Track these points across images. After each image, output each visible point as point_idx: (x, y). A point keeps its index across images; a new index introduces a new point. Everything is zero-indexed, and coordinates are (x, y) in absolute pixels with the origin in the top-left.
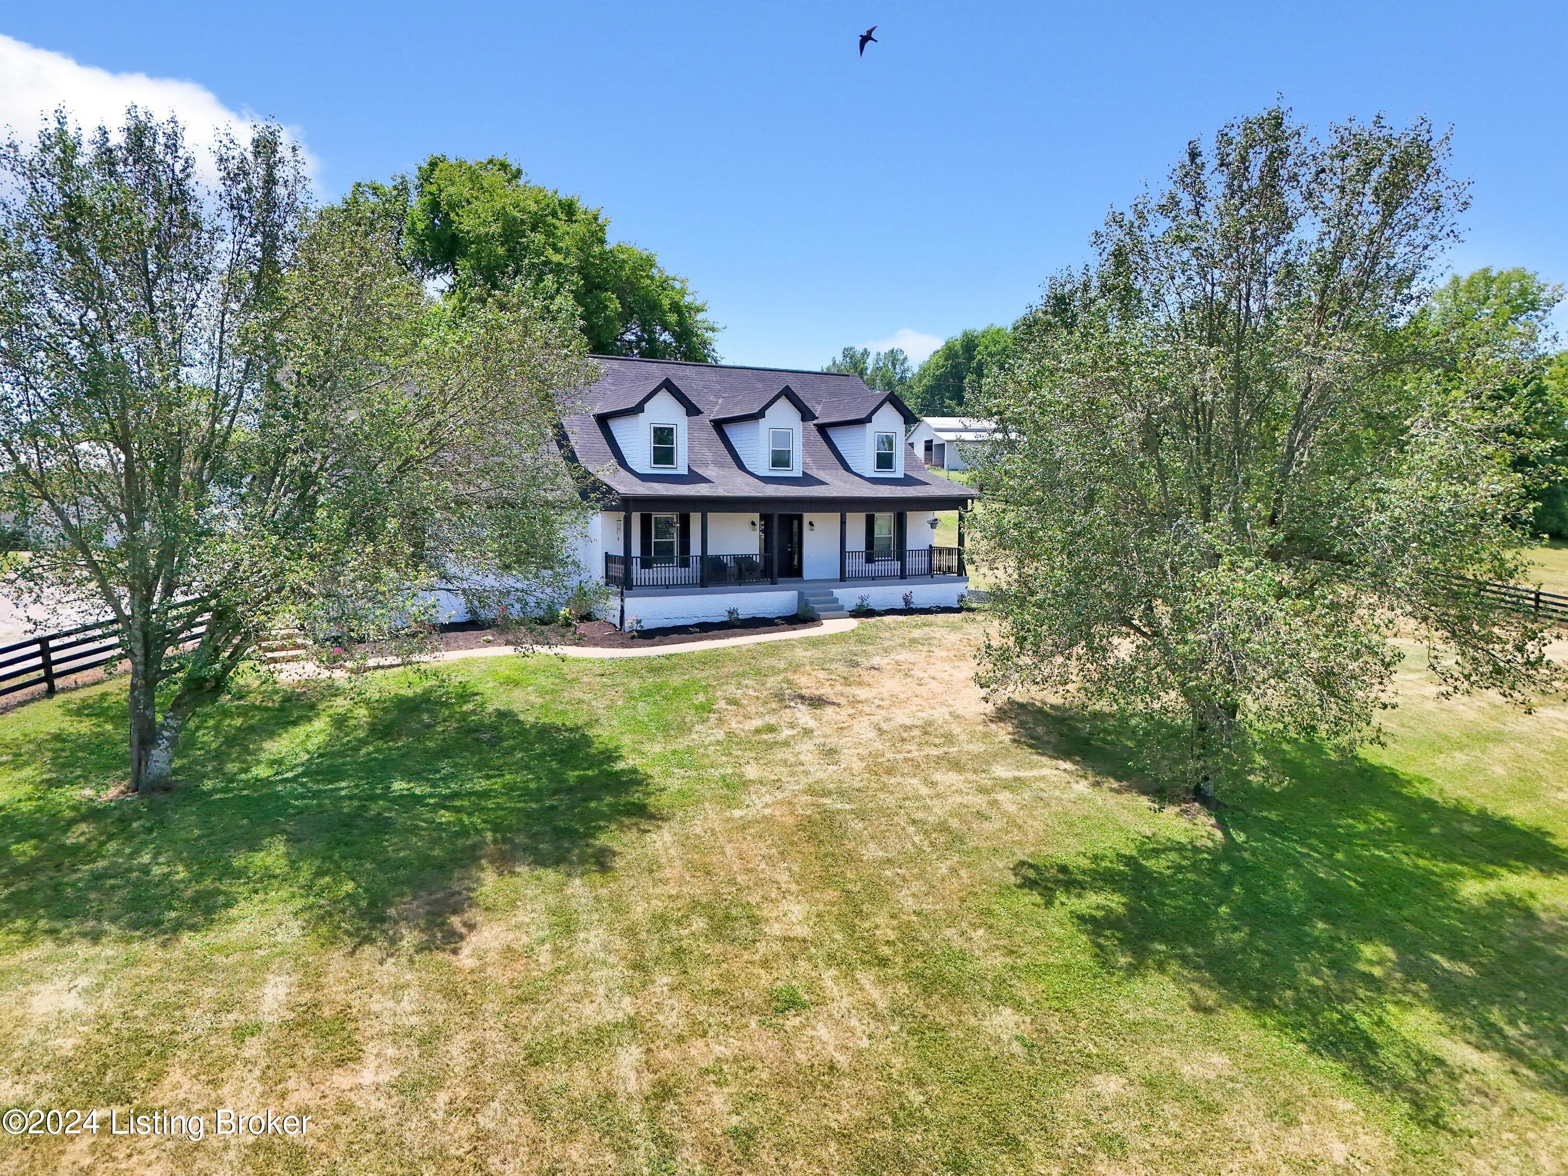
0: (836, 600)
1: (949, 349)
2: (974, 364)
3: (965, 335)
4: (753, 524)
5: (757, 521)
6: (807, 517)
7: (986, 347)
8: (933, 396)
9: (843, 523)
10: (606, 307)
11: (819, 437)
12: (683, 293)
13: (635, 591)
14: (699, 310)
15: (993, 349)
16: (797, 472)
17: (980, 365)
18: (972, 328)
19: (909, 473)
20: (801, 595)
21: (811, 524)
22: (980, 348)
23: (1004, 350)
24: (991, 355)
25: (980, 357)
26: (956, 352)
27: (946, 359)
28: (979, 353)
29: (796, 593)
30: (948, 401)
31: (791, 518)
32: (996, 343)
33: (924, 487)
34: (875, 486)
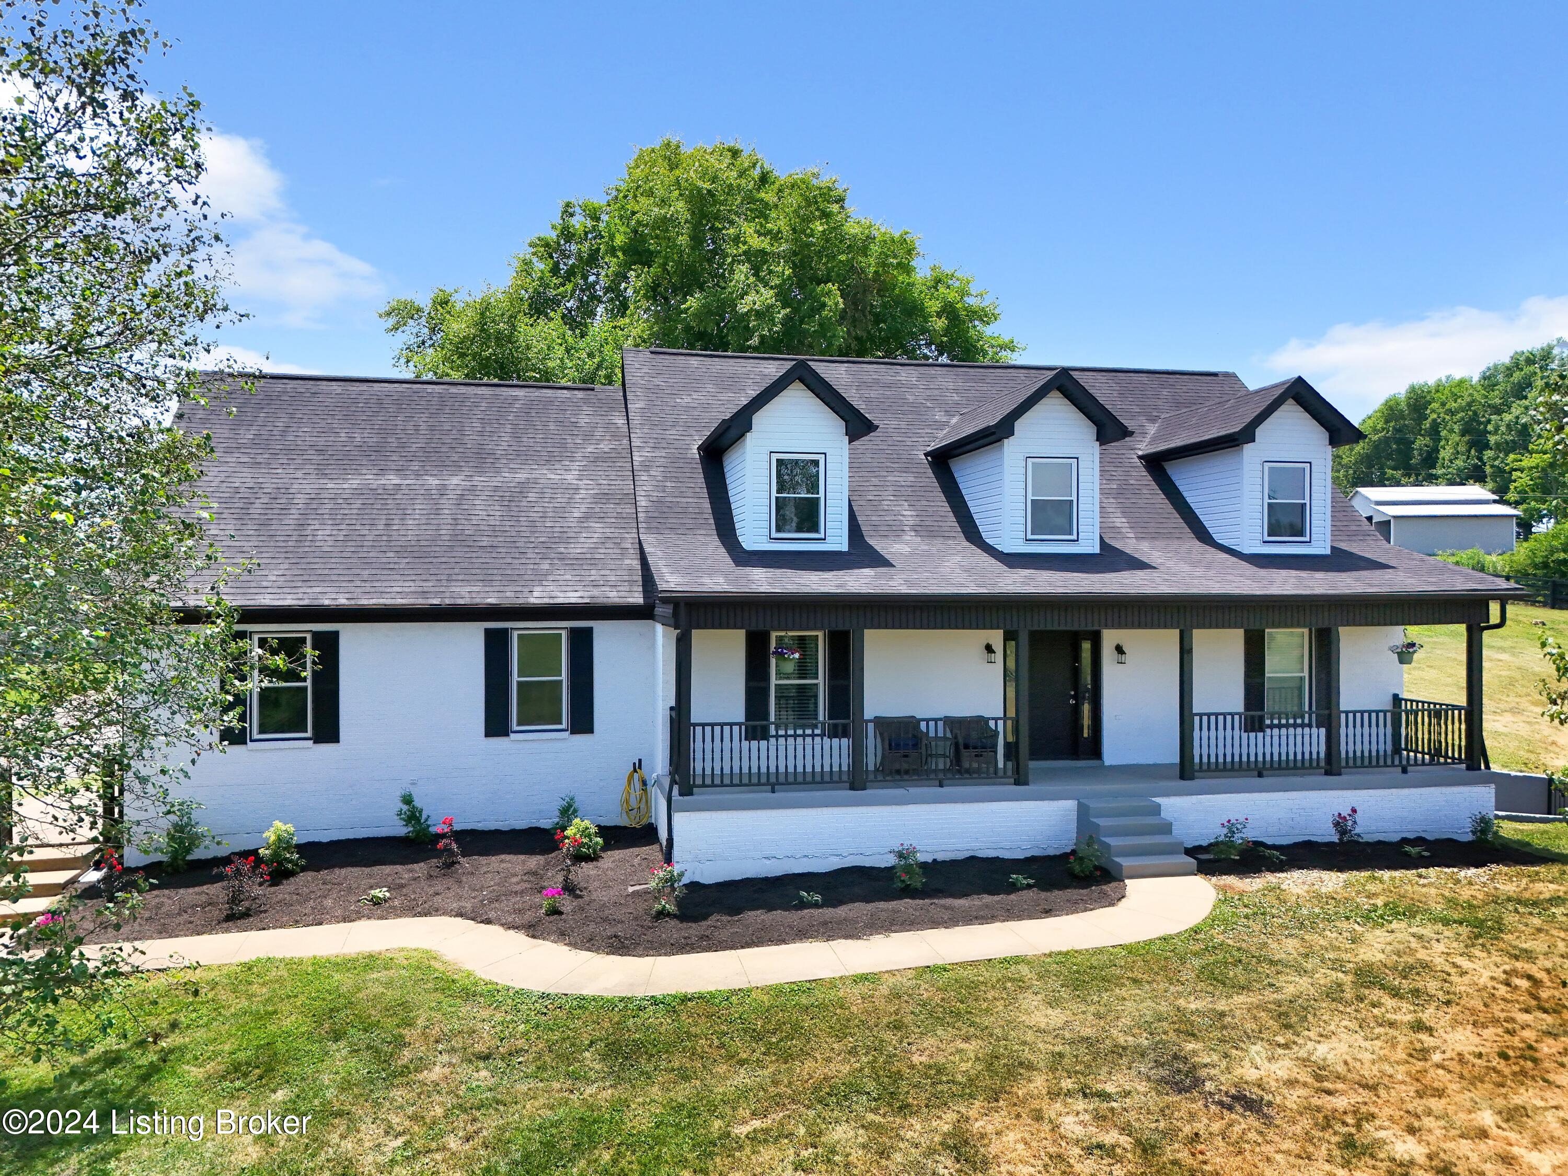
0: (1166, 828)
1: (1391, 408)
2: (1427, 424)
3: (1412, 389)
4: (989, 649)
5: (998, 646)
6: (1110, 638)
7: (1443, 404)
8: (1370, 466)
9: (1185, 652)
10: (824, 305)
11: (1148, 479)
12: (963, 293)
13: (699, 796)
14: (985, 317)
15: (1453, 405)
16: (1089, 545)
17: (1435, 427)
18: (1422, 382)
19: (1343, 546)
20: (1083, 813)
21: (1119, 650)
22: (1434, 405)
23: (1469, 405)
24: (1452, 413)
25: (1434, 416)
26: (1402, 411)
27: (1387, 422)
28: (1433, 411)
29: (1071, 804)
30: (1390, 472)
31: (1074, 639)
32: (1455, 397)
33: (1378, 573)
34: (1263, 572)
